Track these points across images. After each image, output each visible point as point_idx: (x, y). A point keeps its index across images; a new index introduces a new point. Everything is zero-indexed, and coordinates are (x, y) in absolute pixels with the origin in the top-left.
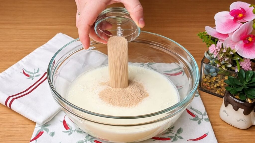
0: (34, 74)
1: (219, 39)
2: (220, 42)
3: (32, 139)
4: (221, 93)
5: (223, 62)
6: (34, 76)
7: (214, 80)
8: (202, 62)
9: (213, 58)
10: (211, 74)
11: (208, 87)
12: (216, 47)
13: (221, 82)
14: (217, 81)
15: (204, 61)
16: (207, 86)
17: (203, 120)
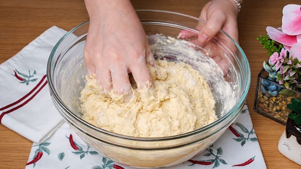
0: (29, 78)
1: (285, 45)
2: (285, 49)
3: (28, 162)
4: (282, 118)
5: (287, 78)
6: (29, 81)
7: (274, 101)
8: (260, 75)
9: (273, 71)
10: (269, 92)
11: (265, 109)
12: (279, 56)
13: (281, 104)
14: (277, 102)
15: (262, 75)
16: (264, 107)
17: (249, 140)
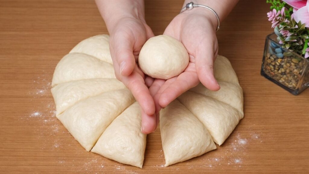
4: (286, 82)
5: (287, 39)
7: (279, 63)
8: (268, 37)
13: (286, 66)
14: (283, 64)
16: (271, 70)
